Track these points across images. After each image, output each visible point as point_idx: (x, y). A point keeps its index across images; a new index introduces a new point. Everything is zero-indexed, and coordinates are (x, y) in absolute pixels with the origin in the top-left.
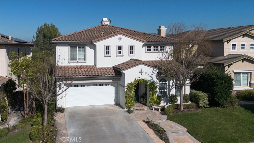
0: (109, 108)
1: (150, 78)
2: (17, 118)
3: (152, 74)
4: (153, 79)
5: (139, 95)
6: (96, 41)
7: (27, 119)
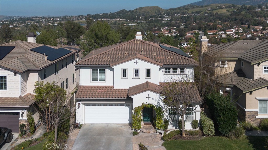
0: (121, 127)
1: (157, 103)
2: (43, 130)
3: (159, 100)
4: (160, 104)
5: (152, 116)
6: (114, 65)
7: (49, 133)
